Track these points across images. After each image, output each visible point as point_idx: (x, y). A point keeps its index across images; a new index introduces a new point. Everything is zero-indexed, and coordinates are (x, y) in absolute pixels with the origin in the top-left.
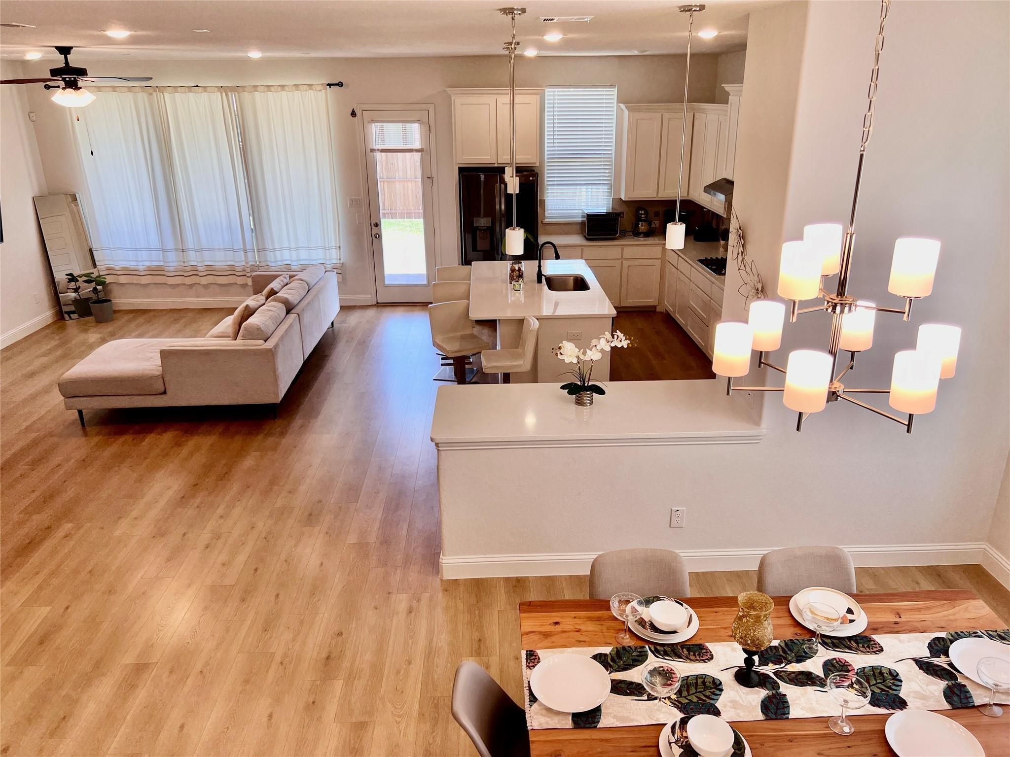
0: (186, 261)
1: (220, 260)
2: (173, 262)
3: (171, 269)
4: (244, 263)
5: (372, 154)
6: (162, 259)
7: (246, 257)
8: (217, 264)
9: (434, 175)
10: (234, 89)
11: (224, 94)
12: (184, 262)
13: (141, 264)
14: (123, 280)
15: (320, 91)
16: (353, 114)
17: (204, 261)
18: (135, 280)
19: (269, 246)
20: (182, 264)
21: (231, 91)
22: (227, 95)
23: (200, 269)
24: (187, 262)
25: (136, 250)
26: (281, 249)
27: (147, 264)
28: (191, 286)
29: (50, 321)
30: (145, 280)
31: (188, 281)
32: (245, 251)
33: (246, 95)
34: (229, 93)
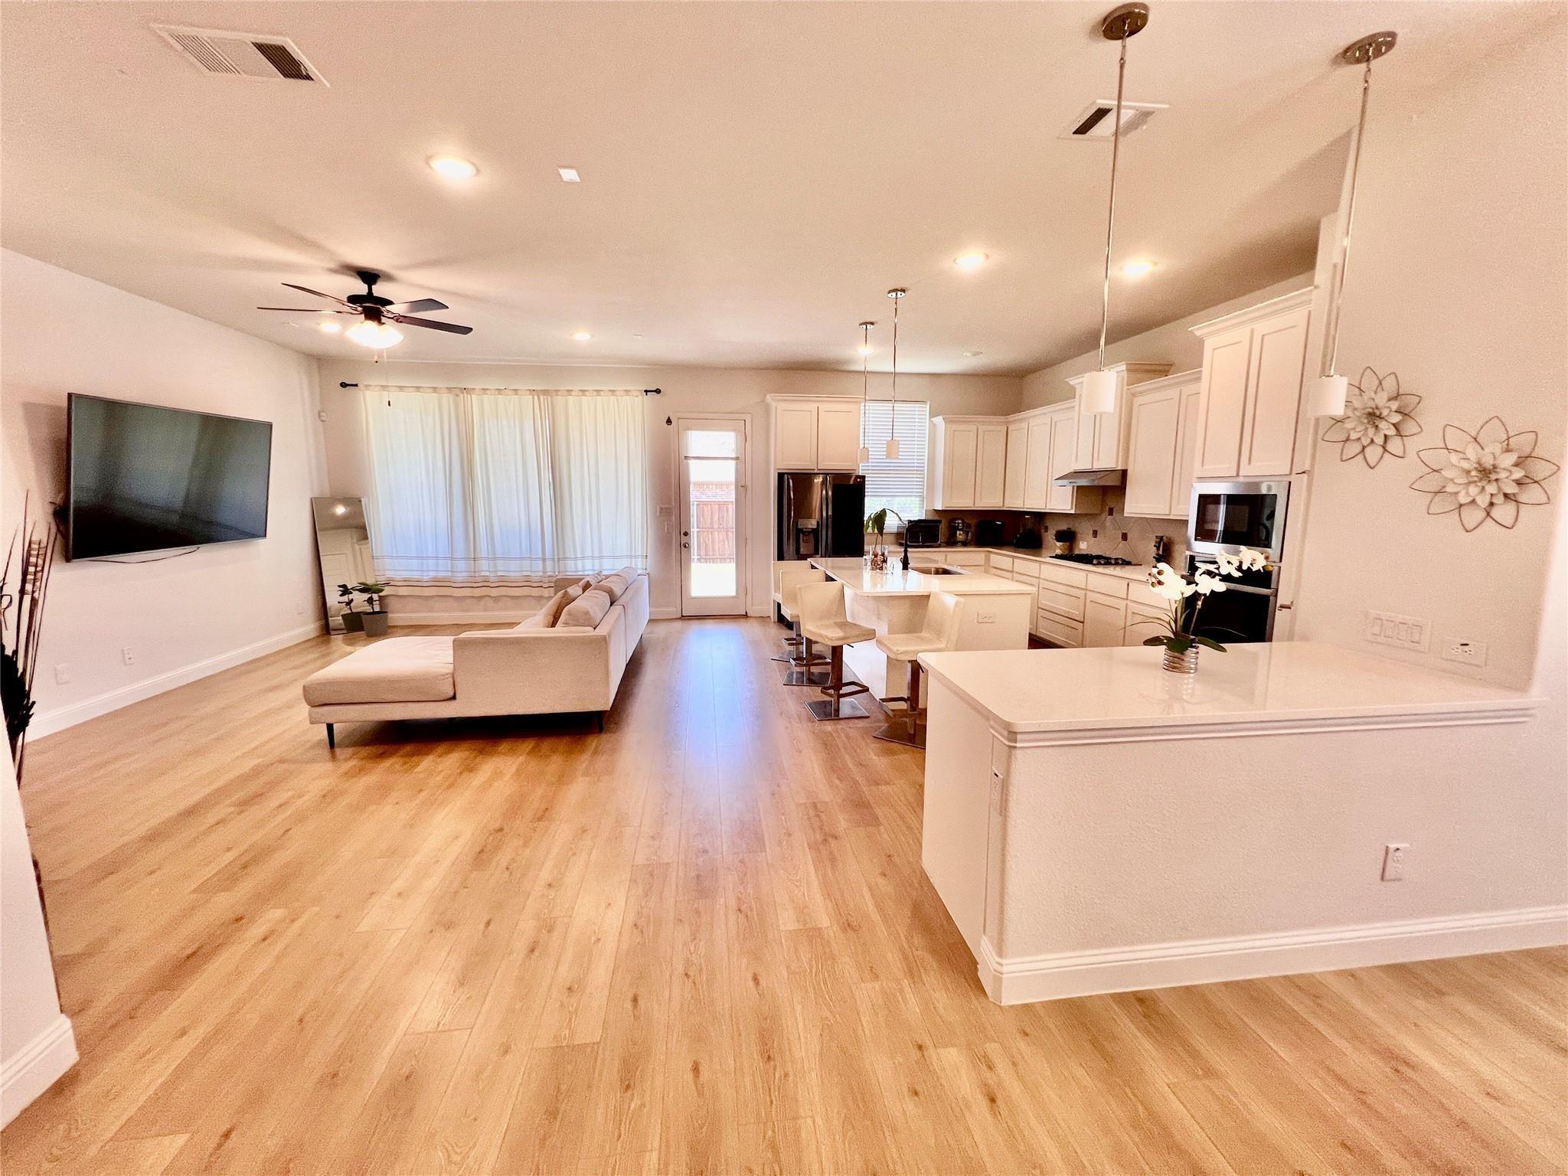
0: (477, 570)
1: (514, 570)
2: (461, 572)
3: (460, 579)
4: (541, 574)
5: (685, 461)
6: (450, 569)
7: (544, 566)
8: (512, 574)
9: (749, 484)
10: (546, 392)
11: (536, 397)
12: (475, 572)
13: (425, 574)
14: (403, 591)
15: (637, 396)
16: (669, 421)
17: (497, 571)
18: (417, 591)
19: (570, 554)
20: (473, 574)
21: (544, 395)
22: (539, 398)
23: (492, 579)
24: (478, 572)
25: (422, 558)
26: (583, 558)
27: (432, 574)
28: (480, 598)
29: (312, 636)
30: (427, 592)
31: (477, 592)
32: (544, 560)
33: (559, 400)
34: (542, 397)
